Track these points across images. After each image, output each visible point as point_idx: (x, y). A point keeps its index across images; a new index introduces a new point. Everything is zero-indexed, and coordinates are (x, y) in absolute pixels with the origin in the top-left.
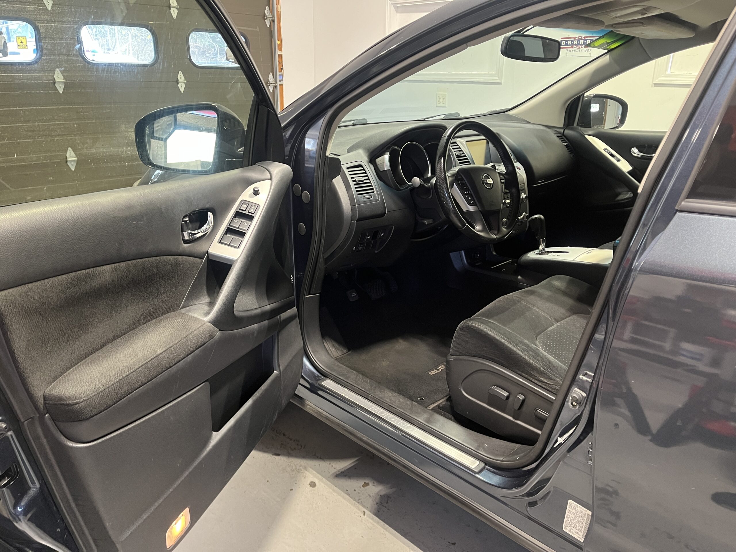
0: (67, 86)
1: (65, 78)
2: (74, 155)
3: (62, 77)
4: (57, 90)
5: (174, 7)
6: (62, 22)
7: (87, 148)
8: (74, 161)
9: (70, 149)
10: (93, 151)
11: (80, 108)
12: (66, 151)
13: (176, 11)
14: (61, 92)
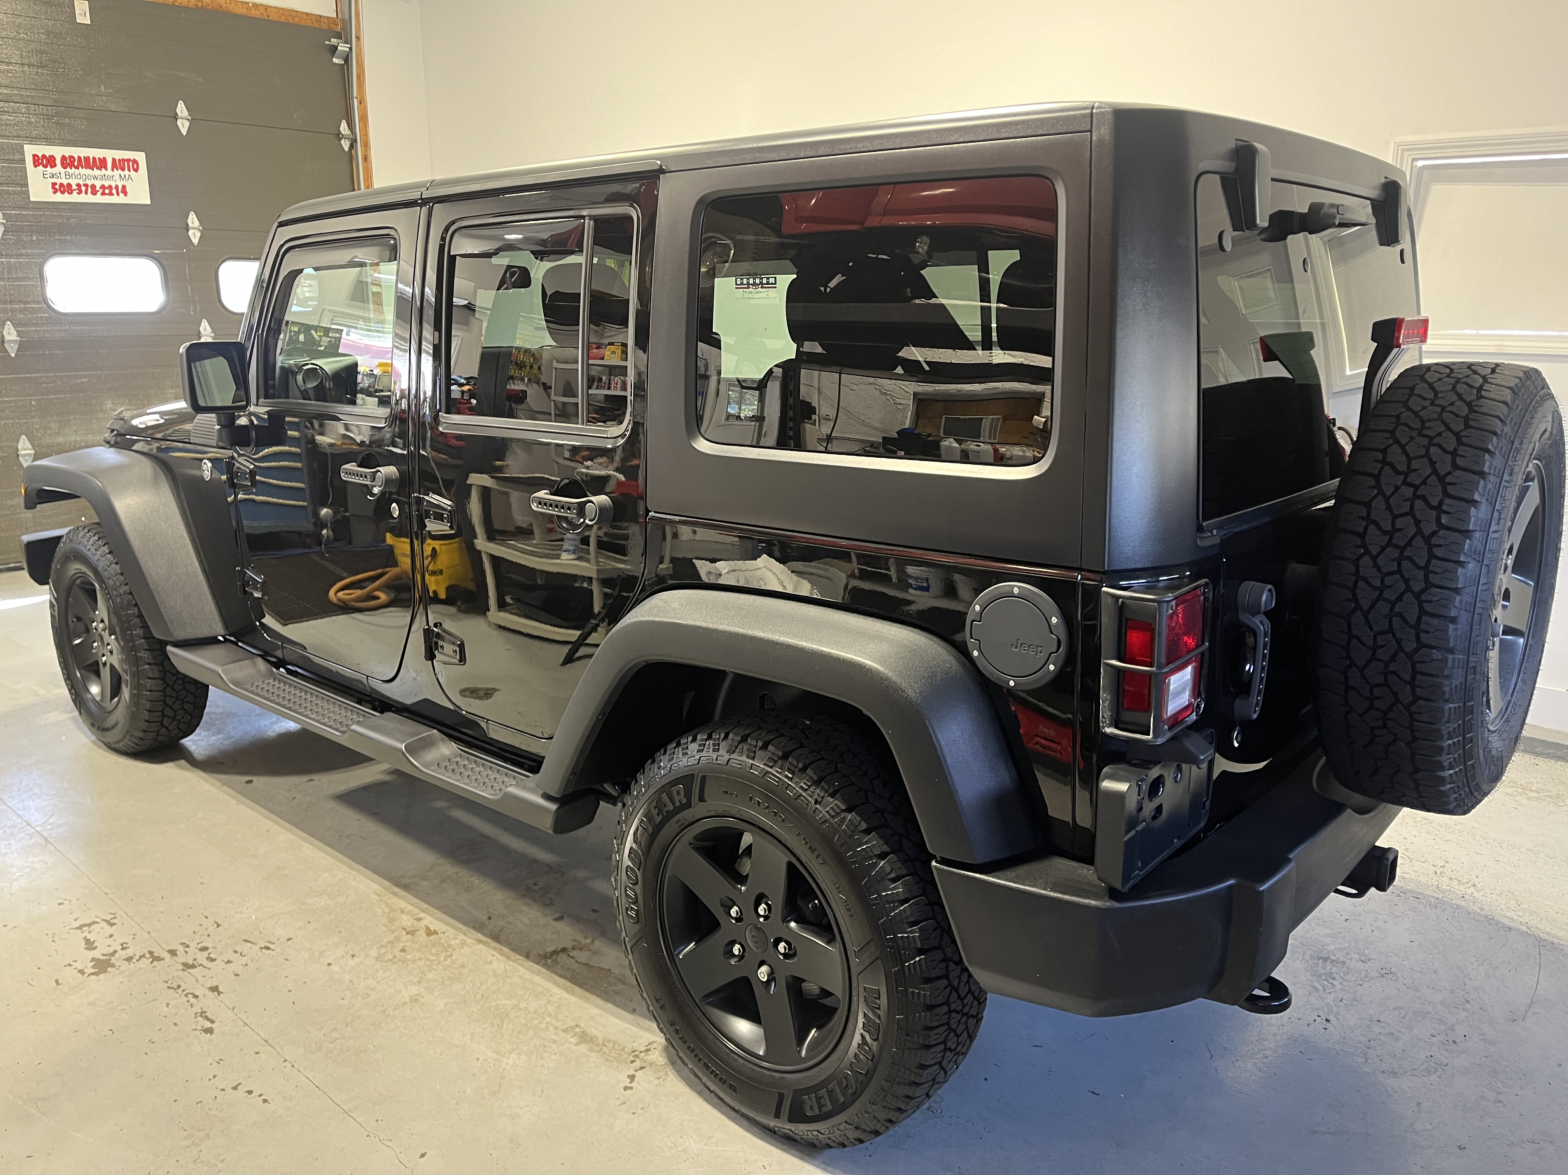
0: (22, 347)
1: (19, 334)
2: (30, 447)
3: (15, 333)
4: (7, 352)
5: (193, 228)
6: (17, 255)
7: (50, 435)
8: (29, 455)
9: (24, 437)
10: (59, 440)
11: (41, 377)
12: (18, 441)
13: (198, 234)
14: (13, 355)
